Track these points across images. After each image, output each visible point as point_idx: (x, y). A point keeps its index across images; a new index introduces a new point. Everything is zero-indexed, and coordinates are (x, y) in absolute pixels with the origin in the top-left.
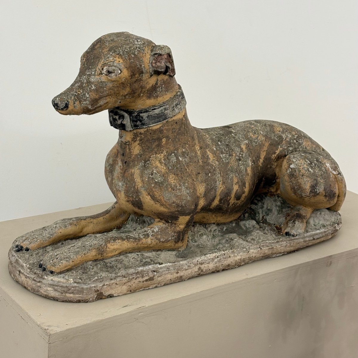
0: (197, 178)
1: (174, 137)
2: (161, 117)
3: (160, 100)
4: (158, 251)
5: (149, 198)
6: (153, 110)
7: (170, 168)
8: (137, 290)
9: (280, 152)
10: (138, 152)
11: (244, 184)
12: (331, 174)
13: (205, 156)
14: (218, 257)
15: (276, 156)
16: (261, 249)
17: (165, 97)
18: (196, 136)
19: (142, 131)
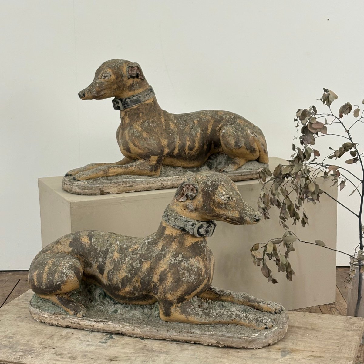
3: (137, 92)
4: (140, 175)
5: (132, 145)
6: (132, 97)
7: (144, 129)
8: (123, 192)
9: (222, 125)
11: (194, 142)
12: (250, 136)
13: (168, 126)
14: (174, 179)
15: (219, 128)
17: (139, 90)
18: (162, 113)
19: (128, 109)
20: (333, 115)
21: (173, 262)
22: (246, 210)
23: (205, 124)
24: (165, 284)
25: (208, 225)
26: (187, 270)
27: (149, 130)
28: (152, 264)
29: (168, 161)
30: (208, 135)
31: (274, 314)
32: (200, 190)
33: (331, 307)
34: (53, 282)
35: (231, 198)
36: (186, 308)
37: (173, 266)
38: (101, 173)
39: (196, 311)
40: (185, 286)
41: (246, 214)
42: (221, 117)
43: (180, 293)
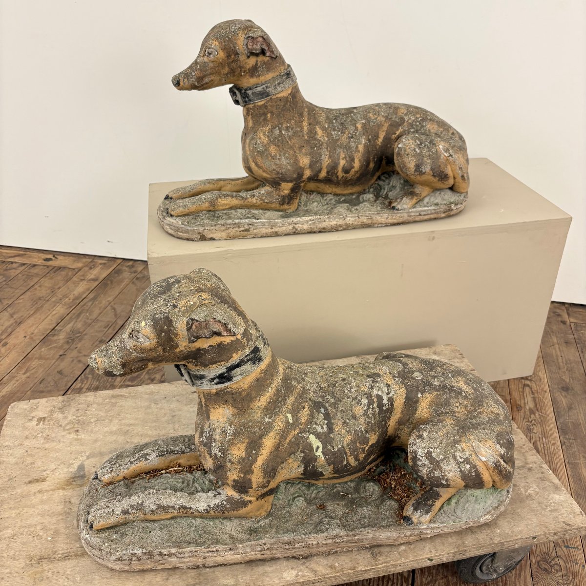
0: (300, 151)
1: (278, 113)
2: (264, 94)
4: (266, 209)
6: (255, 88)
7: (272, 140)
9: (401, 133)
11: (353, 160)
12: (442, 155)
13: (312, 133)
14: (313, 220)
15: (396, 136)
16: (359, 218)
17: (267, 76)
23: (375, 130)
27: (280, 142)
29: (312, 186)
30: (378, 147)
38: (207, 205)
42: (401, 118)
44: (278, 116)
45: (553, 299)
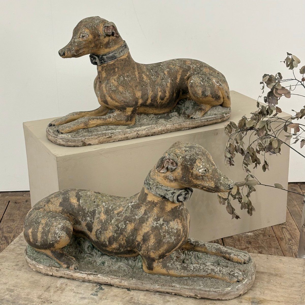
0: (136, 88)
3: (112, 49)
4: (117, 125)
5: (109, 98)
7: (120, 83)
8: (103, 142)
9: (189, 75)
10: (105, 76)
11: (165, 92)
12: (215, 85)
13: (141, 78)
15: (187, 77)
17: (115, 47)
18: (136, 67)
19: (105, 65)
20: (296, 79)
21: (155, 225)
22: (220, 180)
23: (175, 74)
24: (148, 244)
25: (186, 192)
26: (168, 233)
27: (124, 84)
28: (136, 226)
29: (142, 109)
30: (177, 84)
31: (243, 264)
32: (179, 164)
33: (282, 228)
34: (47, 241)
35: (207, 170)
36: (166, 263)
37: (154, 229)
38: (83, 125)
39: (176, 266)
40: (166, 246)
41: (221, 183)
42: (189, 66)
43: (162, 252)
44: (122, 69)
45: (289, 182)
